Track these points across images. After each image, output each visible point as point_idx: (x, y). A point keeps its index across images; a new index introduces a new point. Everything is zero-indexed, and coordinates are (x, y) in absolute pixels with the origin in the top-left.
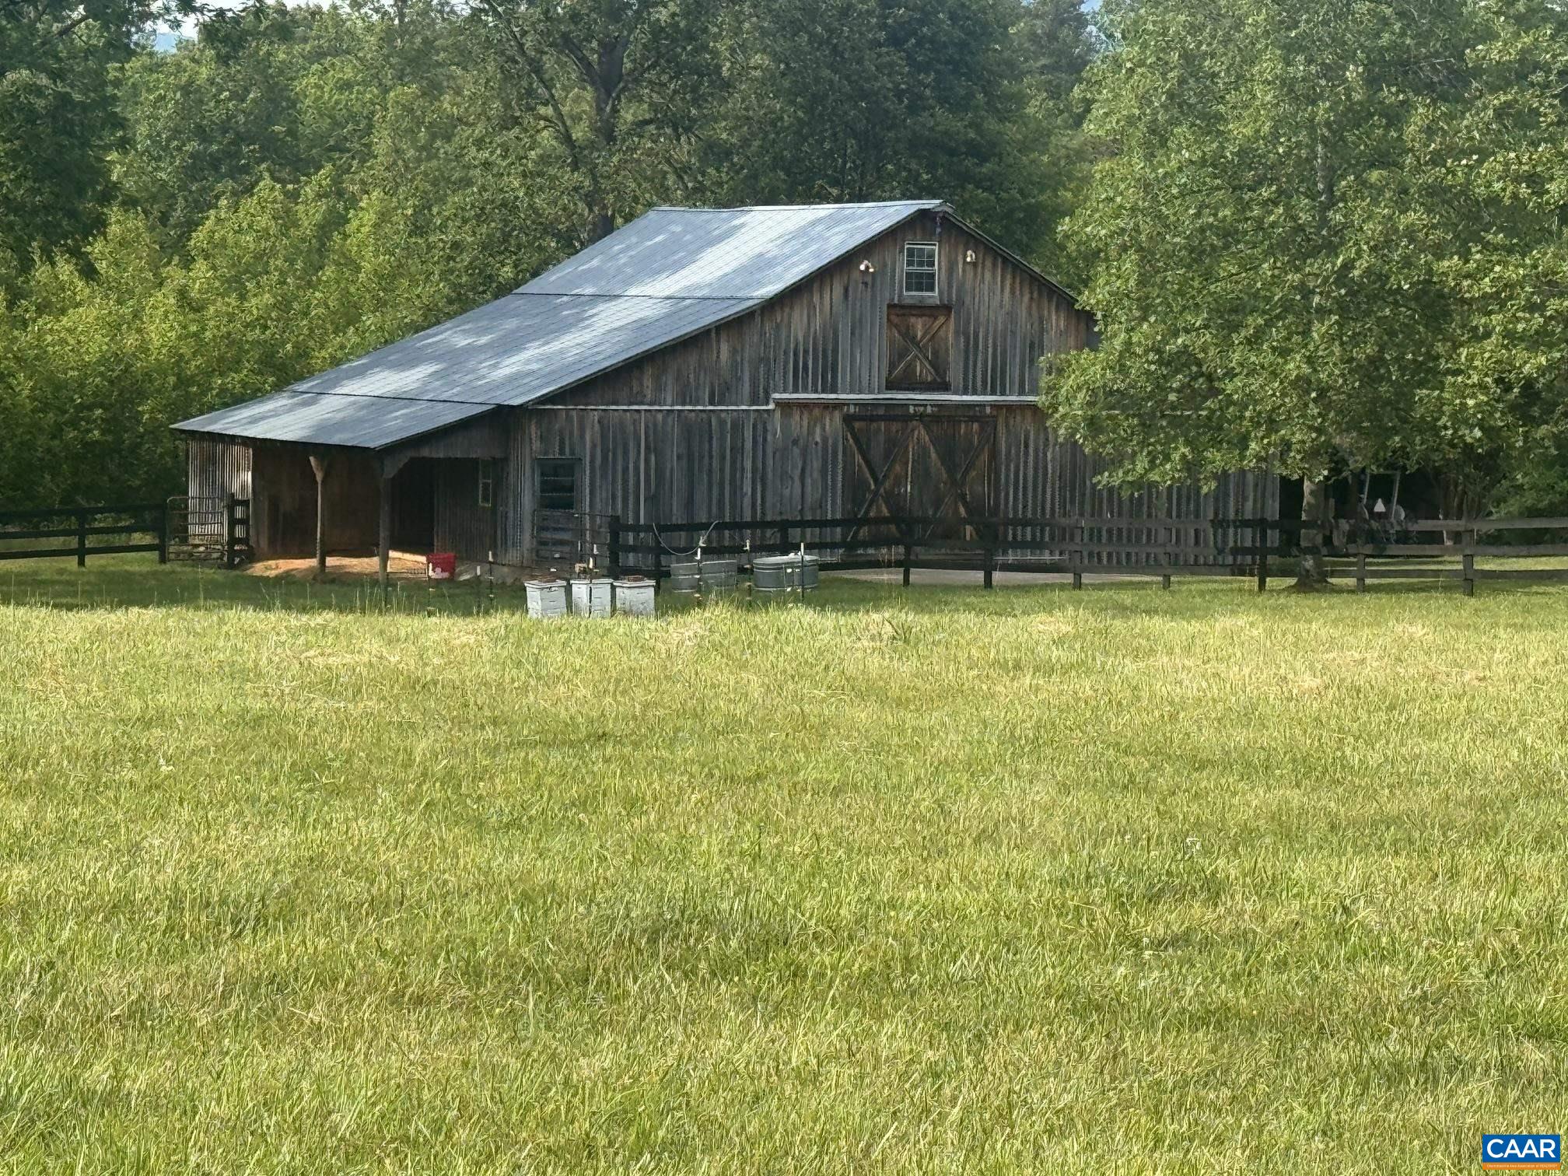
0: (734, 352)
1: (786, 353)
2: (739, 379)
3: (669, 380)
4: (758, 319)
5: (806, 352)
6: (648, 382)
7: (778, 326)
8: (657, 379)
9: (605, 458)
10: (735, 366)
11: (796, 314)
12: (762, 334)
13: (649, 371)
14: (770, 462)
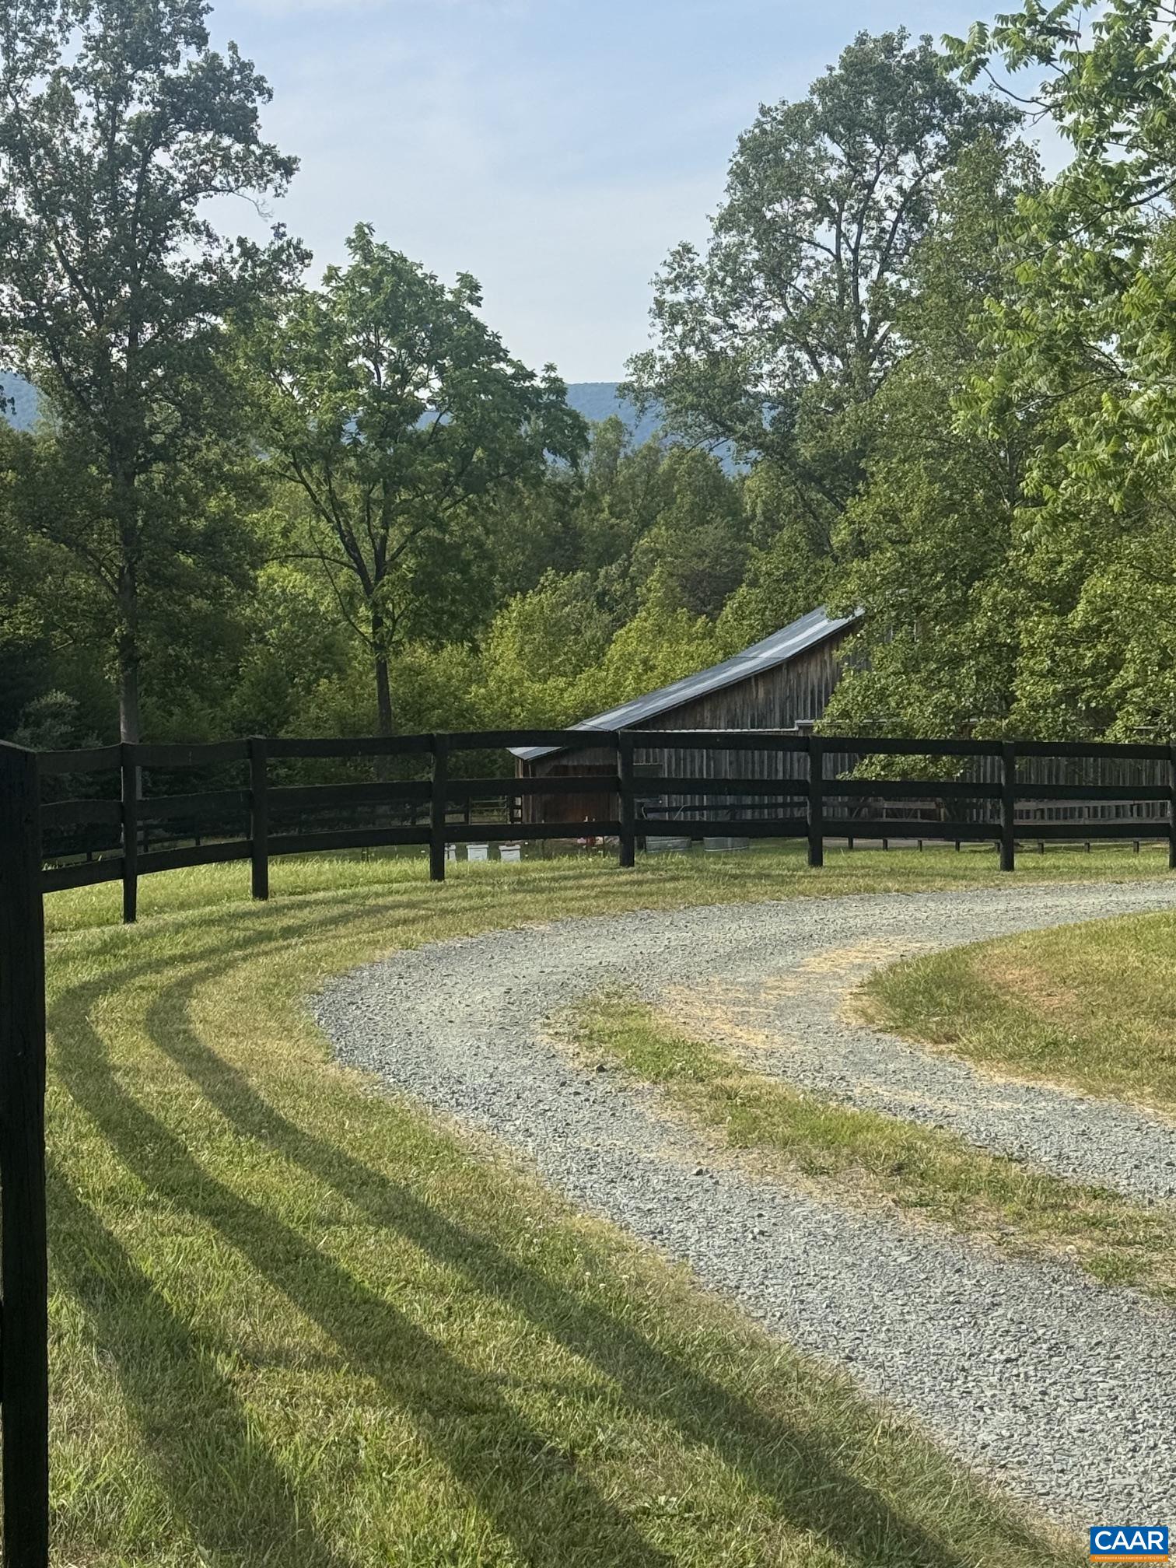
0: (767, 693)
1: (805, 693)
2: (772, 711)
3: (722, 713)
4: (785, 671)
5: (820, 692)
6: (707, 714)
7: (799, 675)
8: (713, 712)
9: (678, 765)
10: (768, 702)
11: (812, 668)
12: (788, 681)
13: (707, 707)
14: (796, 765)
